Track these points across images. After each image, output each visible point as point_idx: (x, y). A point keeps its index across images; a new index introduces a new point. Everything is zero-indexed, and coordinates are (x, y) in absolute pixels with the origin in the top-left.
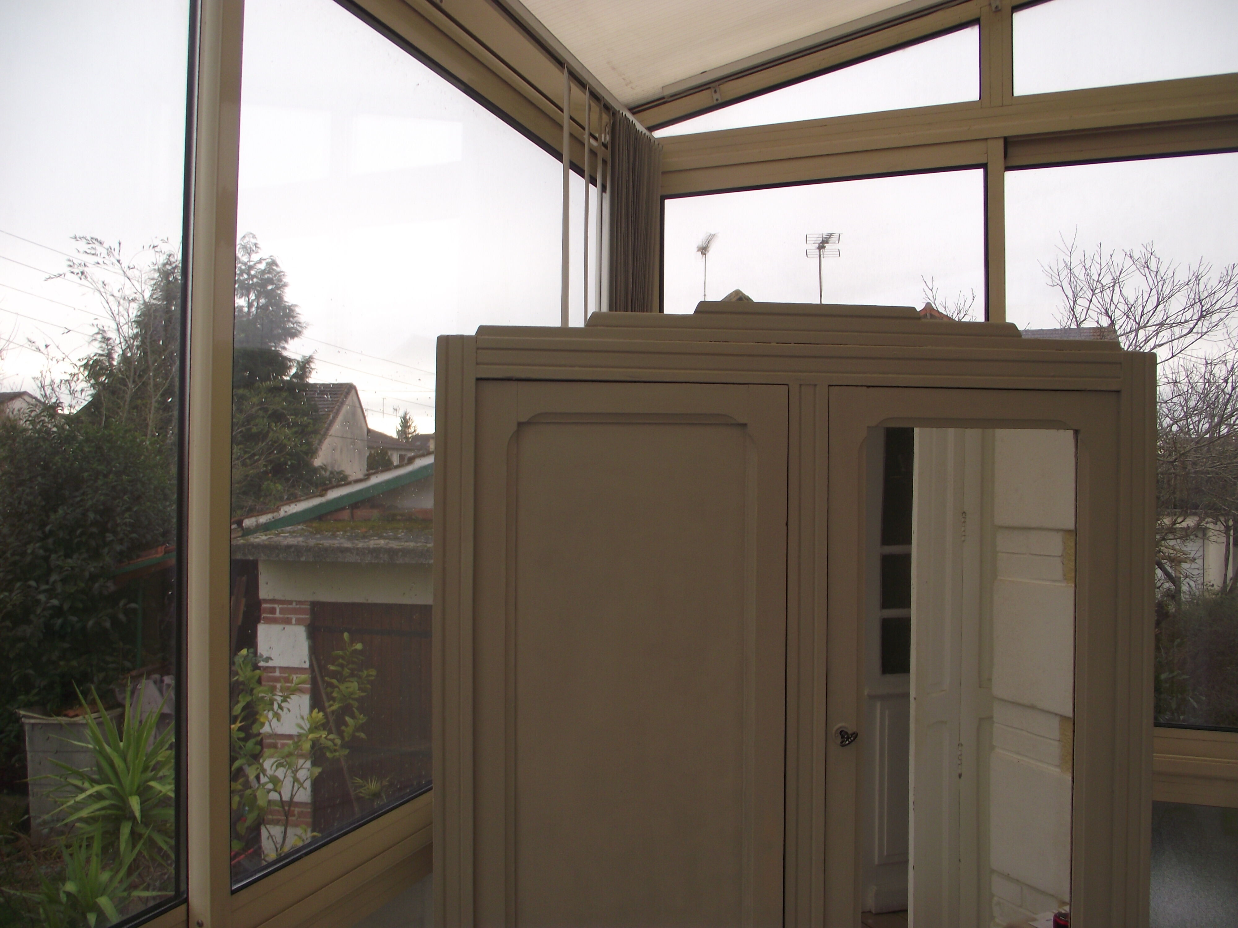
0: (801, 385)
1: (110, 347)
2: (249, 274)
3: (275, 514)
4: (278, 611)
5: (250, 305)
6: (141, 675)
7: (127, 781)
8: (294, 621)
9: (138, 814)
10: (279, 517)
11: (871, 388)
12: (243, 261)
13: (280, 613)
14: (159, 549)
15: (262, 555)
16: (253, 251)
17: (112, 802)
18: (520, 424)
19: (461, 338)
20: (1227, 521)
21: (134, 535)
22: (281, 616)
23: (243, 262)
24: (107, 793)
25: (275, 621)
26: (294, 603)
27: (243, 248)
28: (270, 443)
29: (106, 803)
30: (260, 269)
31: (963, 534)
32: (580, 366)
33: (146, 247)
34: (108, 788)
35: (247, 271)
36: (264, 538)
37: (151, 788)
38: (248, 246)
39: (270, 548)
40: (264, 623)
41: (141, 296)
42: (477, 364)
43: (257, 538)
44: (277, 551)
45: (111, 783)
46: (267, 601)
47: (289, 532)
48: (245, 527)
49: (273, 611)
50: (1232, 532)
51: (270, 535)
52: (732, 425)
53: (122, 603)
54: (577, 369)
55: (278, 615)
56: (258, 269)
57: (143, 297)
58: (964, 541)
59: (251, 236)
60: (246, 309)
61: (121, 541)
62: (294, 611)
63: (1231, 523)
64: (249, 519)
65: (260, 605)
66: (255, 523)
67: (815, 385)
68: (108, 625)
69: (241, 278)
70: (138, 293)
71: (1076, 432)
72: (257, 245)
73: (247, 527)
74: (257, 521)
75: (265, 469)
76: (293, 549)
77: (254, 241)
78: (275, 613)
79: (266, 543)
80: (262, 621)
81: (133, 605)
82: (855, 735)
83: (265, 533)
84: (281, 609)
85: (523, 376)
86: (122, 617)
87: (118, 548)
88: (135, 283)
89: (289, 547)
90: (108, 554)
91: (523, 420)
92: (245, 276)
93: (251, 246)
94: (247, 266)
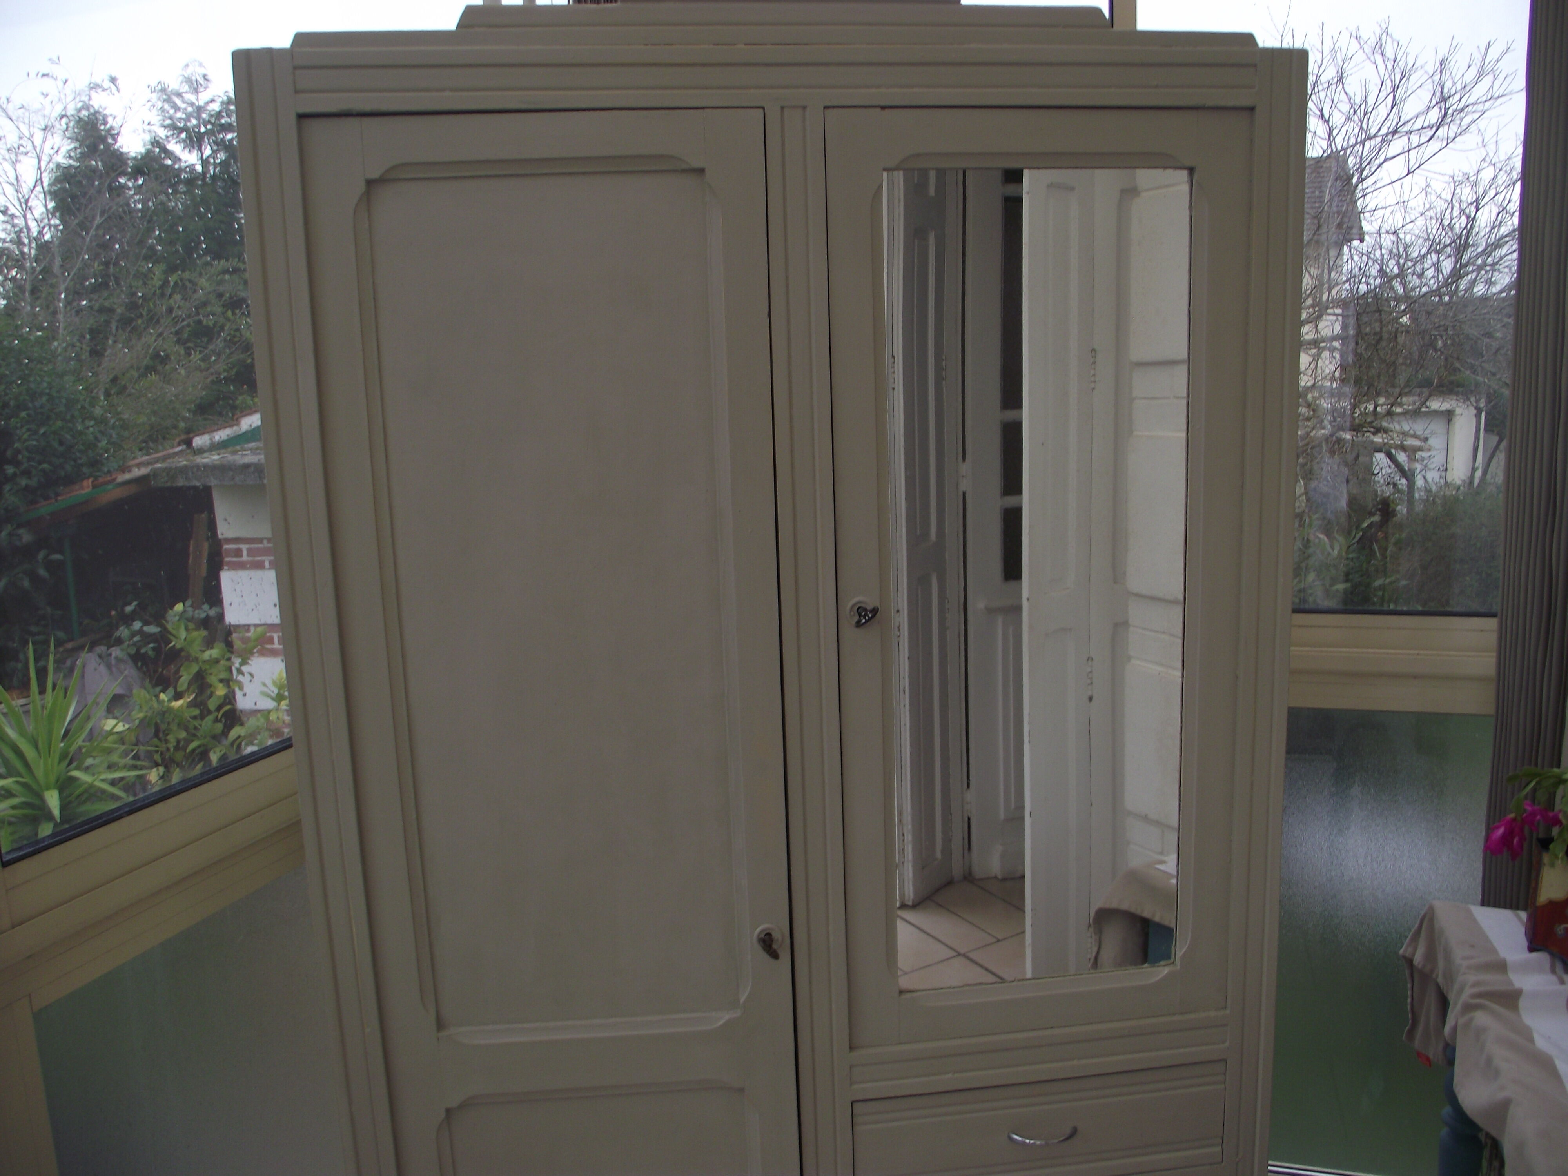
0: (782, 108)
1: (17, 229)
2: (198, 118)
3: (235, 428)
4: (245, 553)
5: (205, 162)
6: (82, 647)
7: (39, 773)
8: (267, 564)
9: (56, 812)
10: (240, 433)
11: (887, 111)
12: (189, 99)
13: (248, 555)
14: (85, 483)
15: (212, 479)
16: (201, 85)
17: (23, 799)
18: (370, 183)
19: (269, 52)
20: (1477, 401)
21: (45, 466)
22: (250, 559)
23: (189, 102)
24: (16, 788)
25: (241, 566)
26: (265, 542)
27: (186, 82)
28: (228, 338)
29: (15, 801)
30: (213, 110)
31: (1093, 379)
32: (451, 90)
33: (33, 75)
34: (17, 782)
35: (195, 115)
36: (216, 457)
37: (74, 779)
38: (194, 78)
39: (221, 469)
40: (228, 570)
41: (30, 142)
42: (297, 92)
43: (205, 458)
44: (231, 473)
45: (22, 777)
46: (229, 541)
47: (251, 449)
48: (195, 448)
49: (238, 553)
50: (1483, 415)
51: (224, 454)
52: (684, 171)
53: (41, 555)
54: (447, 94)
55: (245, 557)
56: (210, 111)
57: (33, 143)
58: (1093, 389)
59: (197, 64)
60: (199, 168)
61: (27, 473)
62: (266, 552)
63: (1482, 404)
64: (200, 437)
65: (221, 547)
66: (208, 442)
67: (804, 108)
68: (26, 584)
69: (188, 124)
70: (25, 139)
71: (1191, 171)
72: (206, 77)
73: (199, 447)
74: (211, 439)
75: (225, 374)
76: (252, 469)
77: (202, 71)
78: (241, 556)
79: (218, 462)
80: (226, 568)
81: (57, 557)
82: (875, 611)
83: (218, 452)
84: (249, 550)
85: (368, 108)
86: (42, 572)
87: (24, 482)
88: (21, 126)
89: (247, 466)
90: (9, 491)
91: (375, 175)
92: (194, 122)
93: (199, 79)
94: (194, 107)
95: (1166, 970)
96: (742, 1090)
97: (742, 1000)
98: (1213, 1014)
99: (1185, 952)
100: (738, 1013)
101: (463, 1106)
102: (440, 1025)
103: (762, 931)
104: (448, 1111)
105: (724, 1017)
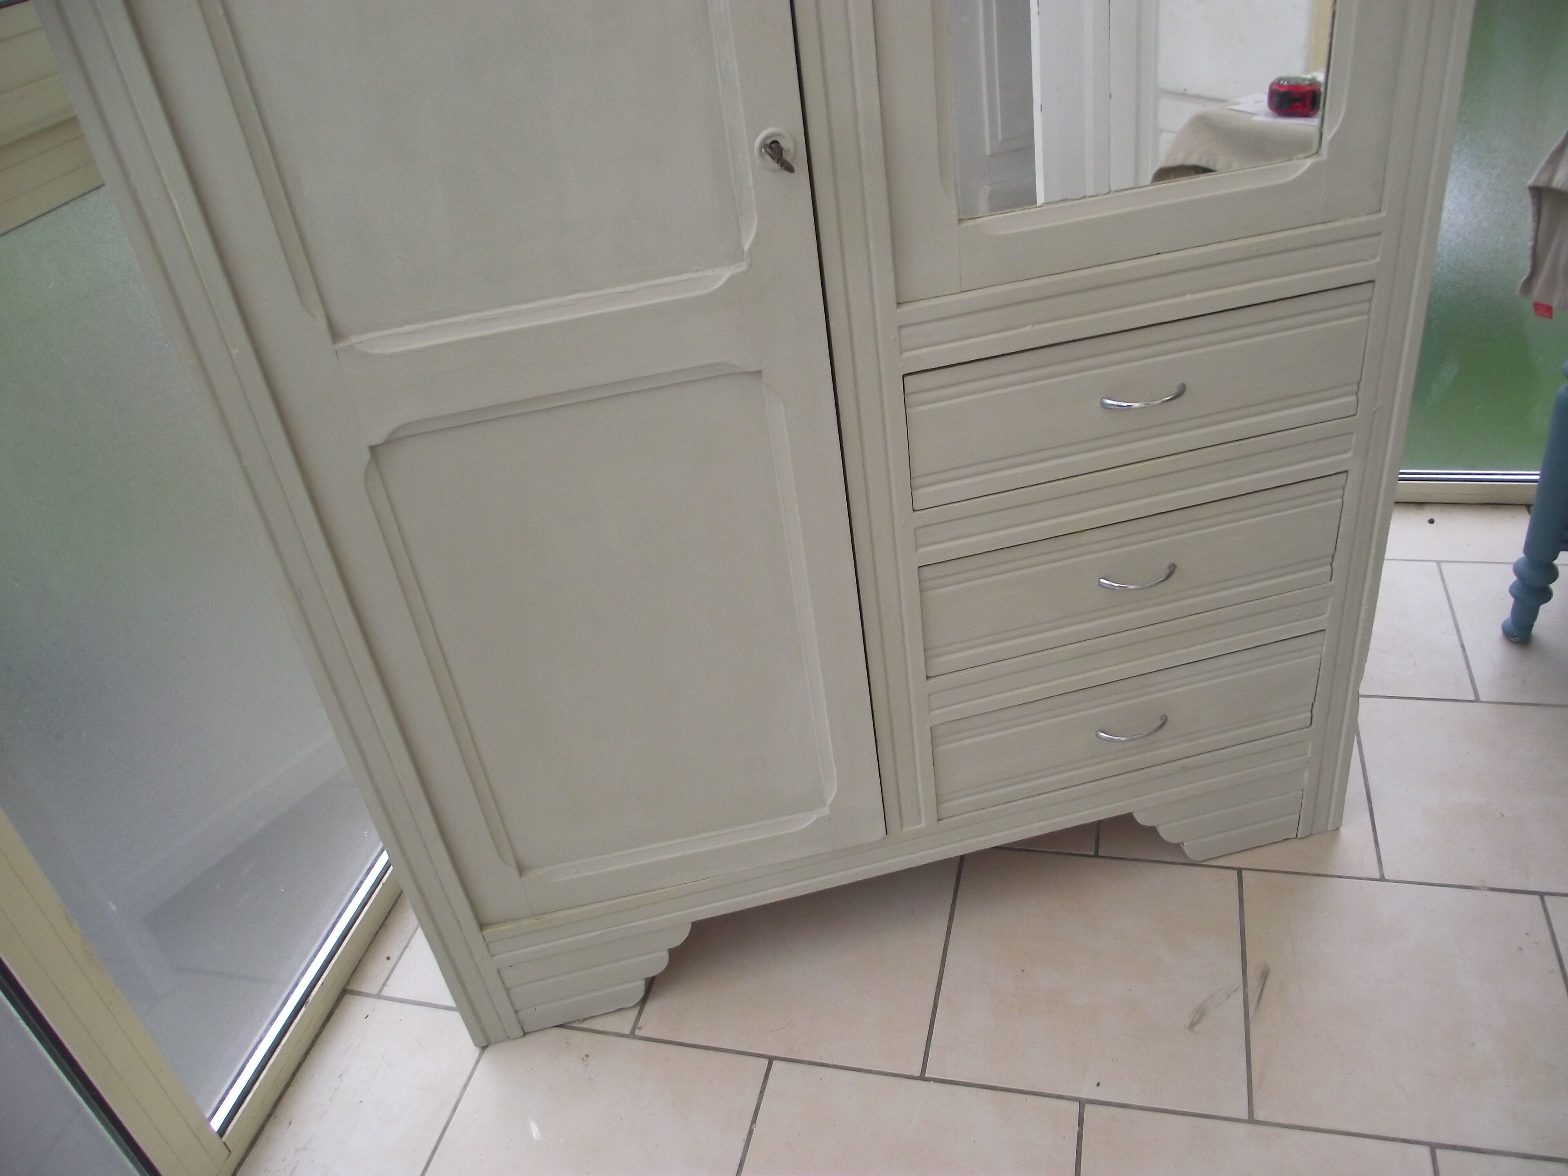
95: (1309, 162)
96: (759, 373)
97: (746, 248)
98: (1364, 219)
99: (1337, 133)
100: (743, 267)
101: (390, 441)
102: (335, 334)
103: (766, 138)
104: (373, 449)
105: (725, 274)
